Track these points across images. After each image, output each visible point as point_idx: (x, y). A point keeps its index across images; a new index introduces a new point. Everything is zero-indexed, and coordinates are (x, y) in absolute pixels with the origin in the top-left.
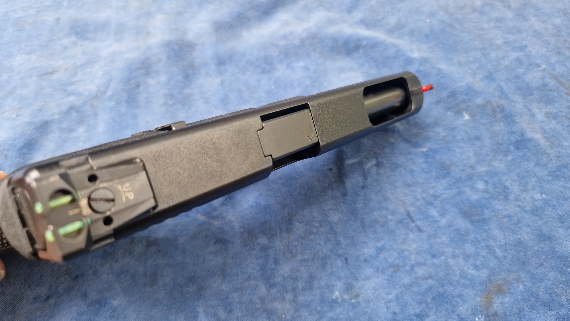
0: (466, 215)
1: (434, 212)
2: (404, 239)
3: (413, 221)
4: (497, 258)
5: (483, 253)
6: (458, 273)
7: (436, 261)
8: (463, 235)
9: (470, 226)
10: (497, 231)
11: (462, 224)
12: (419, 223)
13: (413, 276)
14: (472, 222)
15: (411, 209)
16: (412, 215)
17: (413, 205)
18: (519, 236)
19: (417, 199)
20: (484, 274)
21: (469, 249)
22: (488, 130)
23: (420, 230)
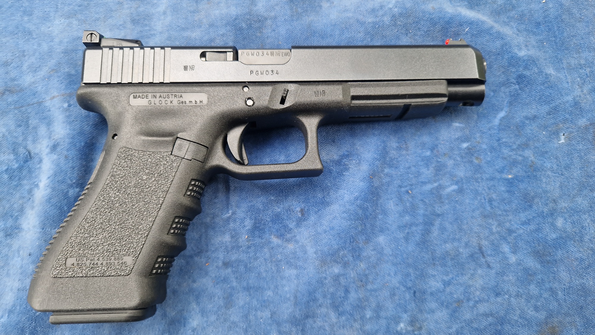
0: (538, 255)
1: (506, 248)
2: (472, 275)
3: (484, 256)
4: (557, 300)
5: (546, 295)
6: (518, 312)
7: (499, 299)
8: (530, 275)
9: (539, 266)
10: (565, 274)
11: (531, 263)
12: (489, 259)
13: (475, 313)
14: (542, 262)
15: (484, 243)
16: (484, 249)
17: (487, 238)
18: (584, 281)
19: (492, 233)
20: (542, 316)
21: (533, 289)
22: (581, 157)
23: (489, 266)
